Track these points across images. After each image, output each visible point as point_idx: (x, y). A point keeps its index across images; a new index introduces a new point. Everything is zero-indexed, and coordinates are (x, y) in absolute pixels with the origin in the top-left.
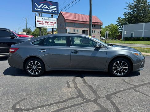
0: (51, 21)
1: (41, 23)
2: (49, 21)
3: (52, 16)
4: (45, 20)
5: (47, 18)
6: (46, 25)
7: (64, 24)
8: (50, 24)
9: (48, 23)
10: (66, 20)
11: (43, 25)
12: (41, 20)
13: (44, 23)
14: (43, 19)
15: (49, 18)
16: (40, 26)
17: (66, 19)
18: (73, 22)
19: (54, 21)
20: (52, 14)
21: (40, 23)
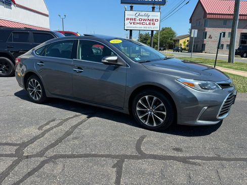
0: (149, 18)
1: (133, 21)
2: (146, 18)
3: (153, 8)
4: (140, 17)
5: (143, 13)
6: (141, 26)
7: (202, 21)
8: (148, 23)
9: (145, 21)
10: (208, 16)
11: (136, 26)
12: (133, 17)
13: (138, 22)
14: (137, 15)
15: (147, 13)
16: (131, 27)
17: (207, 12)
18: (223, 17)
19: (155, 18)
20: (154, 4)
21: (131, 21)
